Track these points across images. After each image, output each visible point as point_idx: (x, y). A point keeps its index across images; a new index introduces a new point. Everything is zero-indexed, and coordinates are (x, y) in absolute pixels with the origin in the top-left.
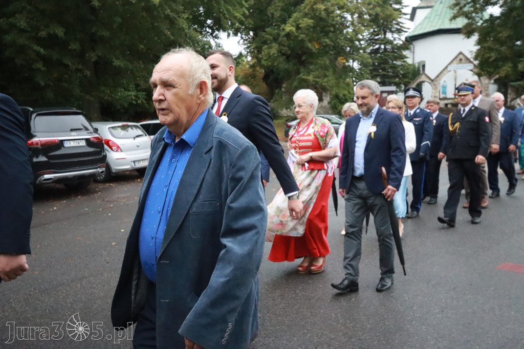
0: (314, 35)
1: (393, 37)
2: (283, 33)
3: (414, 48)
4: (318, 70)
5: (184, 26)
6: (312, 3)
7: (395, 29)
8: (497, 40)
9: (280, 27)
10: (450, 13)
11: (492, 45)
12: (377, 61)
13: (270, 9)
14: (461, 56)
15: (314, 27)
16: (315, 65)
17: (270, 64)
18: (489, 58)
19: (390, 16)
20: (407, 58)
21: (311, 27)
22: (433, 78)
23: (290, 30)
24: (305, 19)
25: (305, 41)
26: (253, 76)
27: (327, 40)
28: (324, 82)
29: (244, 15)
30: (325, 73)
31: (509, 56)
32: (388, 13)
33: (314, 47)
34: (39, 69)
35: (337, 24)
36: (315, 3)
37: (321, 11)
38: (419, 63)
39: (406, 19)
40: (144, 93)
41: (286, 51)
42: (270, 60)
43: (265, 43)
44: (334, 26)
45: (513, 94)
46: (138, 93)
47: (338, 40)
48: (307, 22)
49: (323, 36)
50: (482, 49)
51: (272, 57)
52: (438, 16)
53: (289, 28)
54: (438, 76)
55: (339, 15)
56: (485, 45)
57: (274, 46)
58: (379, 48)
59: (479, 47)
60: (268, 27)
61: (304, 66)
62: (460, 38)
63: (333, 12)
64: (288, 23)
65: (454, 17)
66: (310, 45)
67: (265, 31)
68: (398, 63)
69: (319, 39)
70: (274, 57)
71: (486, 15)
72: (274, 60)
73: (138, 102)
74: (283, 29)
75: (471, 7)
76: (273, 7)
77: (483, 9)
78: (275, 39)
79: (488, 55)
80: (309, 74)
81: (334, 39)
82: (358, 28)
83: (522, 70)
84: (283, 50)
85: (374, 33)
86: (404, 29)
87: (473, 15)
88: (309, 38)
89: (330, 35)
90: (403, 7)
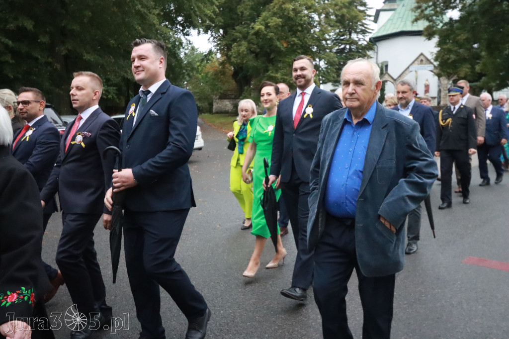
0: (283, 34)
1: (357, 38)
2: (252, 32)
3: (377, 48)
4: (286, 68)
5: (155, 22)
6: (280, 3)
7: (360, 30)
8: (456, 42)
9: (249, 25)
10: (412, 15)
11: (452, 47)
12: (342, 60)
13: (240, 8)
14: (422, 57)
15: (282, 26)
16: (283, 62)
17: (239, 61)
18: (448, 59)
19: (356, 17)
21: (280, 26)
22: (395, 77)
23: (259, 29)
24: (274, 18)
25: (274, 39)
26: (223, 73)
27: (295, 39)
29: (214, 12)
31: (467, 58)
32: (353, 14)
33: (282, 45)
34: (7, 62)
35: (305, 24)
36: (284, 3)
37: (289, 11)
38: (382, 63)
39: (370, 20)
40: (115, 88)
41: (255, 48)
42: (239, 57)
43: (234, 40)
44: (301, 25)
46: (109, 88)
47: (306, 39)
48: (275, 21)
49: (291, 35)
50: (442, 50)
51: (241, 55)
52: (401, 19)
53: (258, 26)
54: (400, 76)
55: (307, 15)
56: (445, 47)
57: (244, 44)
58: (345, 48)
59: (438, 49)
60: (238, 25)
61: (273, 64)
62: (421, 39)
63: (300, 12)
64: (258, 21)
65: (416, 20)
66: (278, 43)
67: (234, 29)
69: (287, 38)
70: (244, 54)
71: (446, 18)
72: (243, 58)
73: (109, 96)
74: (253, 28)
75: (431, 10)
76: (243, 5)
77: (442, 13)
78: (245, 37)
79: (448, 56)
80: (277, 71)
81: (302, 38)
82: (325, 28)
83: (479, 71)
84: (252, 48)
85: (341, 34)
86: (368, 30)
87: (434, 18)
88: (278, 36)
89: (298, 34)
90: (367, 9)
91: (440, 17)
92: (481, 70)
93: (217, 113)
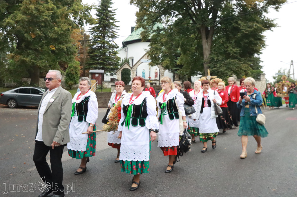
0: (30, 28)
1: (109, 40)
3: (127, 48)
7: (111, 35)
15: (29, 22)
20: (118, 53)
23: (8, 22)
25: (21, 31)
27: (39, 32)
28: (39, 63)
30: (41, 57)
33: (30, 37)
35: (47, 21)
36: (30, 4)
37: (32, 10)
38: (130, 58)
44: (43, 21)
45: (177, 78)
47: (48, 33)
49: (37, 29)
54: (135, 66)
56: (153, 46)
58: (101, 47)
59: (151, 47)
61: (26, 51)
63: (43, 12)
64: (10, 17)
66: (26, 35)
69: (34, 31)
80: (28, 56)
81: (46, 32)
82: (63, 26)
83: (179, 64)
85: (96, 36)
86: (115, 36)
87: (147, 26)
88: (25, 30)
89: (42, 29)
90: (115, 22)
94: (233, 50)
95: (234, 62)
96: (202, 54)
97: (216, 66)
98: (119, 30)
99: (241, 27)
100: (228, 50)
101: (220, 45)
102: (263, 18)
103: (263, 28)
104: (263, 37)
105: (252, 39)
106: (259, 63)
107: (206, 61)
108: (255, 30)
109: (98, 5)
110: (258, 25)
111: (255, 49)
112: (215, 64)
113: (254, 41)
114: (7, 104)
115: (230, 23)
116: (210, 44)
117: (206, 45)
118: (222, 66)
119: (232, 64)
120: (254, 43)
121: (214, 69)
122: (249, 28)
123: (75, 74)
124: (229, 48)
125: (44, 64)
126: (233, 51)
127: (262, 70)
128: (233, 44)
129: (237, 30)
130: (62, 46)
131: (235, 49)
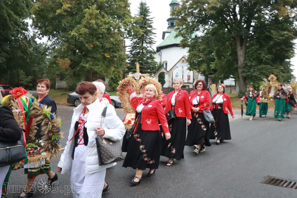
0: (90, 39)
1: (147, 46)
2: (70, 37)
3: (161, 53)
4: (93, 61)
6: (88, 19)
7: (148, 42)
9: (69, 32)
10: (175, 33)
11: (196, 53)
14: (183, 59)
15: (90, 34)
20: (155, 58)
21: (87, 33)
22: (168, 70)
23: (74, 34)
24: (83, 28)
25: (84, 42)
27: (97, 43)
28: (96, 68)
30: (97, 63)
31: (205, 60)
32: (137, 30)
33: (90, 46)
35: (104, 33)
36: (91, 20)
37: (93, 24)
38: (164, 62)
39: (154, 36)
41: (73, 48)
44: (102, 34)
45: (211, 81)
47: (105, 43)
48: (84, 30)
49: (96, 40)
50: (191, 55)
54: (171, 70)
57: (65, 45)
58: (139, 52)
59: (188, 54)
61: (85, 58)
63: (101, 26)
64: (74, 30)
65: (177, 36)
66: (87, 45)
68: (150, 61)
69: (93, 41)
71: (193, 36)
74: (70, 34)
75: (185, 31)
76: (65, 20)
77: (192, 32)
80: (87, 63)
81: (103, 42)
82: (117, 37)
83: (214, 69)
84: (72, 47)
85: (136, 43)
86: (153, 42)
87: (186, 35)
88: (86, 40)
89: (100, 40)
90: (152, 29)
91: (189, 35)
92: (215, 68)
93: (58, 89)
94: (265, 56)
95: (266, 67)
96: (236, 60)
97: (249, 70)
98: (156, 36)
99: (273, 36)
100: (261, 56)
101: (254, 51)
102: (295, 26)
103: (294, 36)
104: (294, 44)
105: (284, 47)
106: (290, 66)
107: (240, 66)
108: (286, 38)
109: (137, 14)
110: (290, 34)
111: (286, 56)
112: (249, 69)
113: (286, 48)
114: (74, 103)
115: (263, 32)
116: (244, 51)
117: (240, 52)
118: (255, 71)
119: (265, 70)
120: (285, 50)
121: (248, 73)
122: (280, 36)
123: (118, 77)
124: (261, 55)
125: (100, 70)
126: (266, 58)
127: (292, 73)
128: (266, 51)
129: (270, 38)
130: (116, 54)
131: (267, 55)
